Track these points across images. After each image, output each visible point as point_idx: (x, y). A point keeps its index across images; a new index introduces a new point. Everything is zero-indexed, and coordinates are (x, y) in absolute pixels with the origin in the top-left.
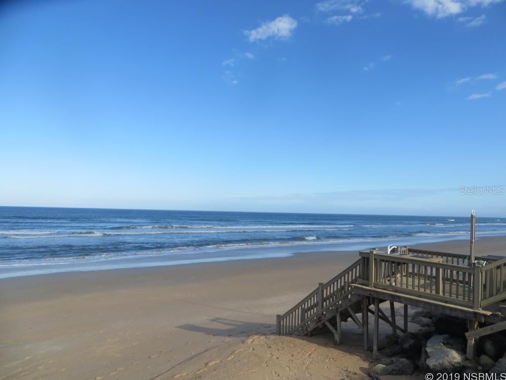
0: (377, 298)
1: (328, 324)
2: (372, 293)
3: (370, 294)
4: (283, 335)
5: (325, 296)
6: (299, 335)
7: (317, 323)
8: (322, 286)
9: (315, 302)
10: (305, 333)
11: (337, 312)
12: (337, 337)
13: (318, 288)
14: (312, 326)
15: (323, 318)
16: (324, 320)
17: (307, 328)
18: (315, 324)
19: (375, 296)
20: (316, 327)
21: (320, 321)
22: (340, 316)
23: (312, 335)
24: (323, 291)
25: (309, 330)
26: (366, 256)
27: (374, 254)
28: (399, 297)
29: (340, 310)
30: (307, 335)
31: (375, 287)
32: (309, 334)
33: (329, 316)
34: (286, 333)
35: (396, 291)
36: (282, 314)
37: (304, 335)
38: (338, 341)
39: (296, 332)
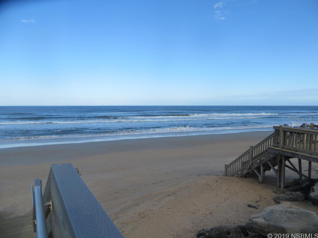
0: (284, 155)
1: (255, 171)
2: (280, 152)
3: (279, 153)
4: (229, 176)
5: (254, 156)
6: (238, 177)
7: (249, 170)
8: (252, 148)
9: (248, 159)
10: (241, 175)
11: (261, 163)
12: (260, 179)
13: (250, 149)
14: (245, 172)
15: (252, 167)
16: (253, 168)
17: (242, 173)
18: (247, 170)
19: (282, 153)
20: (248, 172)
21: (251, 169)
22: (263, 166)
23: (245, 177)
24: (252, 151)
25: (244, 174)
26: (277, 129)
27: (283, 128)
28: (297, 154)
29: (263, 162)
30: (242, 177)
31: (282, 148)
32: (244, 176)
33: (255, 166)
34: (230, 175)
35: (296, 151)
36: (228, 164)
37: (240, 177)
38: (261, 181)
39: (236, 175)
